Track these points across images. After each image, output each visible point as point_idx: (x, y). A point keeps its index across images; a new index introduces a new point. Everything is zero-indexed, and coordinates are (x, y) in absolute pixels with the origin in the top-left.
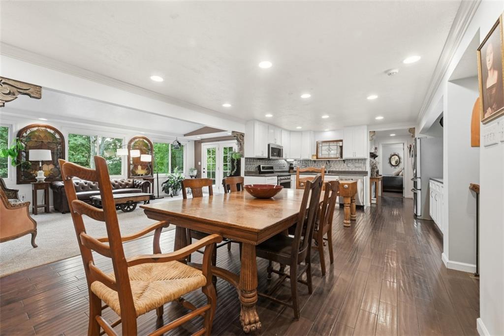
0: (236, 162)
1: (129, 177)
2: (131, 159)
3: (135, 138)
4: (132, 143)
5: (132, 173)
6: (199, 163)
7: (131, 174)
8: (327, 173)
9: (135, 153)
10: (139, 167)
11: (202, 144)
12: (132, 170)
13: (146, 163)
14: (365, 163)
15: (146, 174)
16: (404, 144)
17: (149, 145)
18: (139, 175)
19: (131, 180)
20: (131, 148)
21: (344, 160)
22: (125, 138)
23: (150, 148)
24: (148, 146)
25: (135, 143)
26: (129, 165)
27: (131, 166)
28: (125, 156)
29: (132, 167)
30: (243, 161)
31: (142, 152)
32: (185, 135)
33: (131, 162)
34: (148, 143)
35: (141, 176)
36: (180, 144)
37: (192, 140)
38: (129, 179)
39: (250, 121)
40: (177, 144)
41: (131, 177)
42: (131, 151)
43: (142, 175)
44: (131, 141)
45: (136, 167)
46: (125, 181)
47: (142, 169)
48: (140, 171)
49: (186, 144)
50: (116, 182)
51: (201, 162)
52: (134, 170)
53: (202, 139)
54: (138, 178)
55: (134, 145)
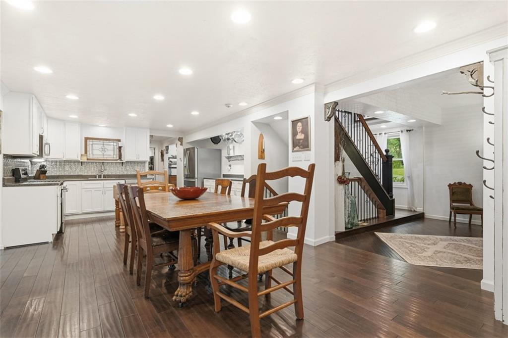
8: (102, 178)
14: (144, 166)
16: (154, 149)
21: (122, 163)
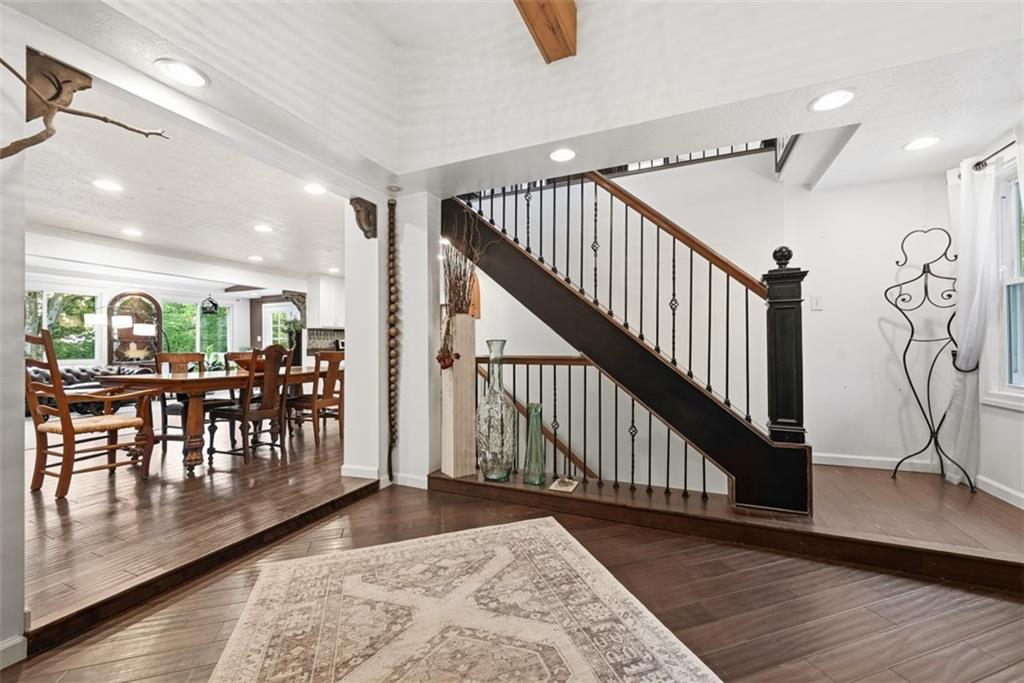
0: (294, 335)
1: (110, 362)
2: (115, 331)
3: (122, 296)
4: (118, 304)
5: (116, 356)
6: (259, 339)
7: (115, 358)
9: (122, 322)
10: (133, 346)
11: (264, 305)
12: (117, 351)
13: (146, 338)
15: (147, 358)
17: (153, 306)
18: (132, 359)
19: (115, 368)
20: (116, 313)
22: (101, 295)
23: (154, 311)
24: (151, 308)
25: (123, 304)
26: (111, 342)
27: (115, 344)
28: (102, 326)
29: (116, 346)
30: (305, 333)
31: (138, 319)
32: (227, 290)
33: (116, 337)
34: (150, 303)
35: (135, 362)
36: (215, 305)
37: (246, 299)
38: (110, 367)
39: (314, 276)
40: (211, 305)
41: (114, 362)
42: (113, 318)
43: (138, 359)
44: (115, 300)
45: (125, 345)
46: (101, 370)
47: (138, 348)
48: (133, 352)
49: (232, 305)
50: (83, 371)
51: (261, 335)
52: (121, 351)
53: (263, 297)
54: (130, 365)
55: (121, 308)
